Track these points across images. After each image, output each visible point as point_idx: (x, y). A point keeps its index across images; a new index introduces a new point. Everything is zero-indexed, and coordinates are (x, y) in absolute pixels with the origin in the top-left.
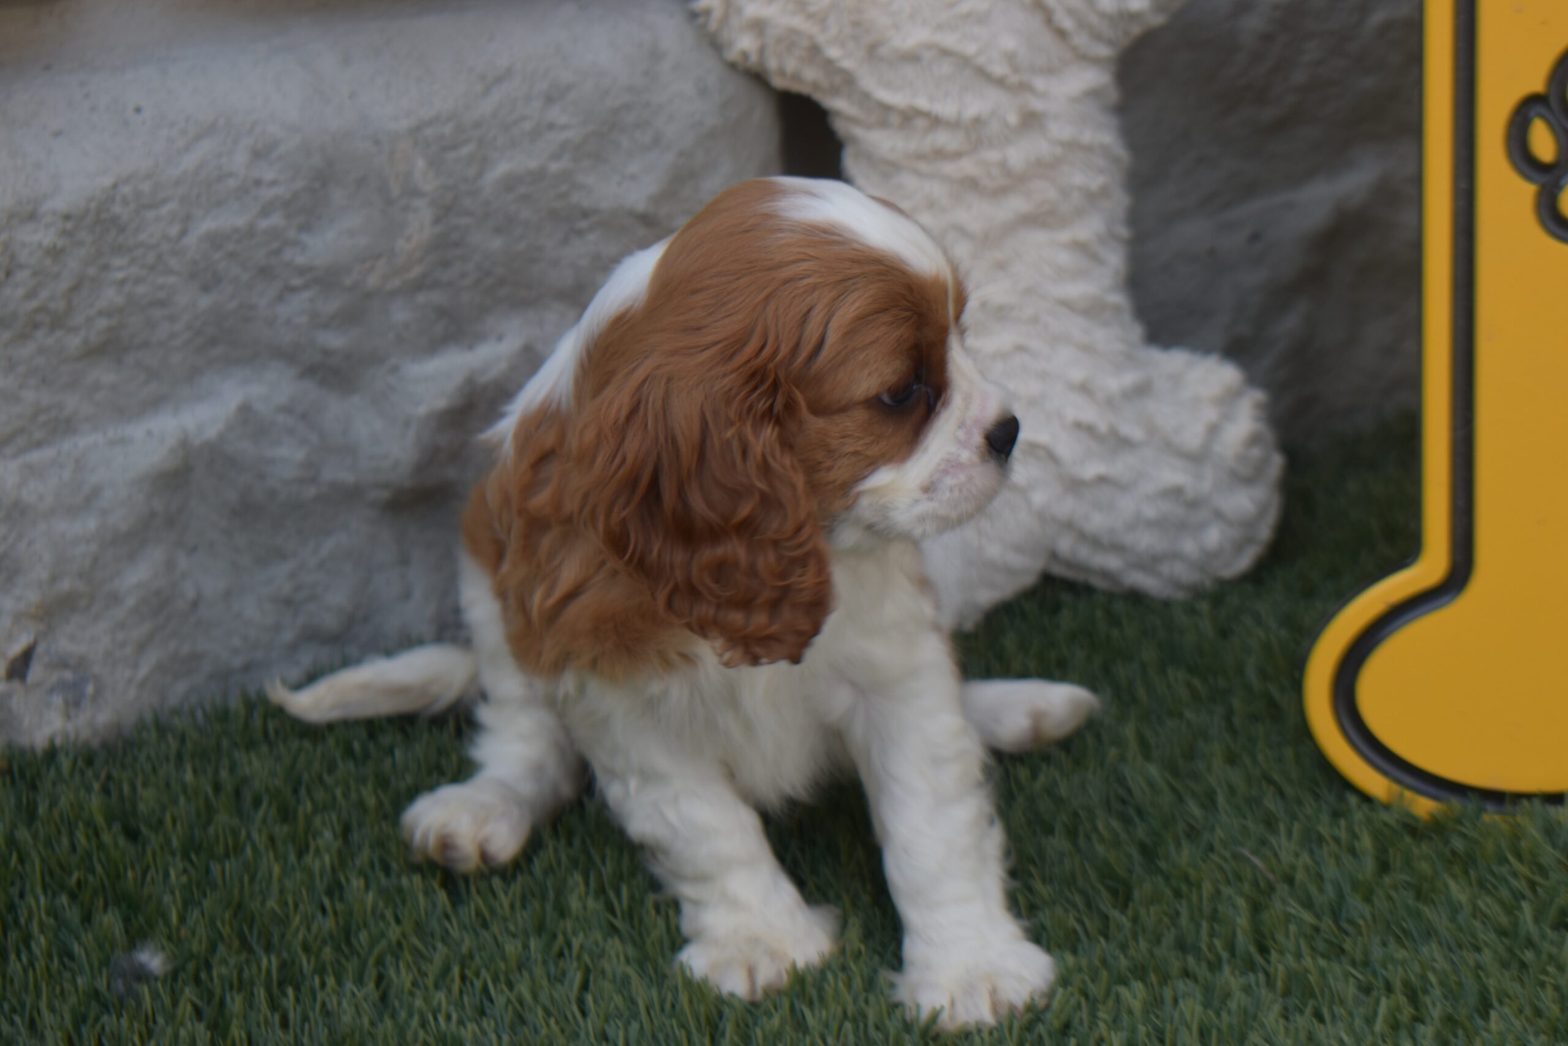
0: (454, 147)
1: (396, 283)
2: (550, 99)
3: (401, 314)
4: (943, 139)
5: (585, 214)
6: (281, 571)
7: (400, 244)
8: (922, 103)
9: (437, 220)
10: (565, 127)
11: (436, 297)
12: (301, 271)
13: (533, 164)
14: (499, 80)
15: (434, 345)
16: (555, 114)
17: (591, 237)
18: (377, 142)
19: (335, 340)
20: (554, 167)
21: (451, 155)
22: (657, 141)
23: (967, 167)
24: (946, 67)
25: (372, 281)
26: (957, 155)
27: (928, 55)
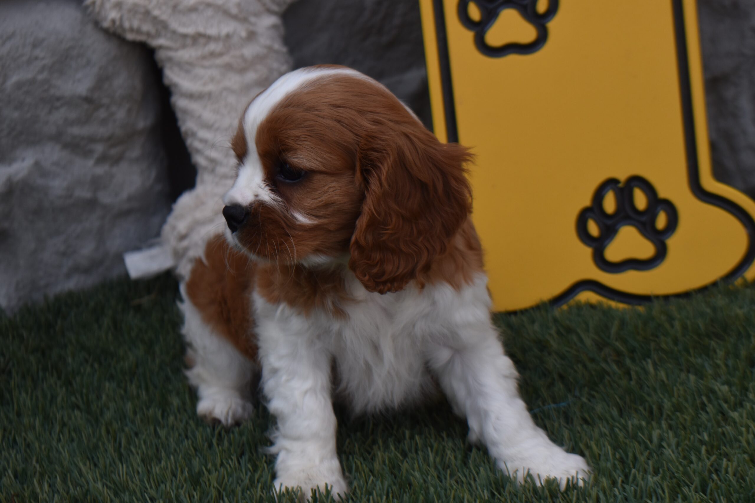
2: (35, 46)
4: (212, 47)
5: (58, 99)
8: (201, 30)
10: (43, 59)
13: (30, 76)
14: (9, 38)
16: (38, 52)
17: (63, 110)
20: (40, 77)
22: (88, 62)
23: (226, 59)
24: (209, 12)
26: (221, 55)
27: (201, 7)
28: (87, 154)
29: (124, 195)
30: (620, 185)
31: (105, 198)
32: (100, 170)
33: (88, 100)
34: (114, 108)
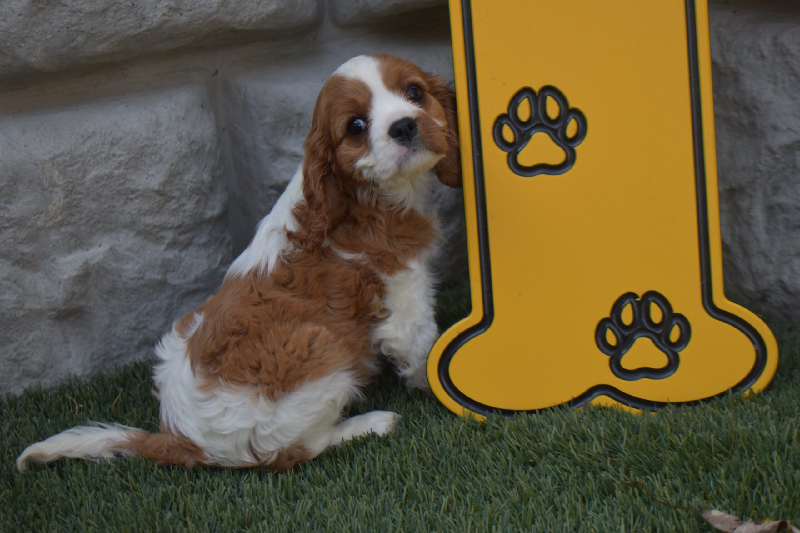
0: (71, 166)
1: (51, 223)
2: (112, 144)
3: (54, 236)
5: (133, 192)
6: (11, 347)
7: (51, 206)
9: (66, 197)
10: (120, 156)
11: (69, 229)
12: (8, 220)
13: (107, 171)
14: (89, 137)
15: (71, 250)
16: (116, 150)
17: (137, 201)
18: (36, 165)
19: (26, 249)
20: (117, 172)
21: (70, 169)
22: (161, 159)
25: (40, 223)
28: (158, 240)
29: (192, 277)
30: (638, 299)
31: (174, 279)
32: (170, 255)
33: (159, 193)
34: (184, 200)
